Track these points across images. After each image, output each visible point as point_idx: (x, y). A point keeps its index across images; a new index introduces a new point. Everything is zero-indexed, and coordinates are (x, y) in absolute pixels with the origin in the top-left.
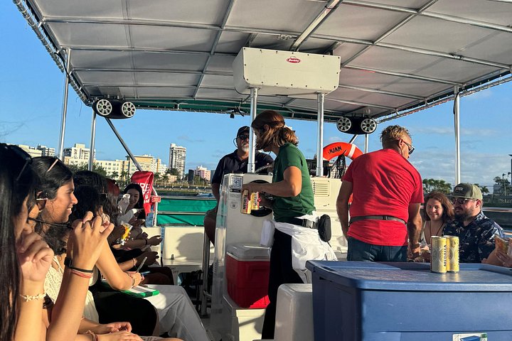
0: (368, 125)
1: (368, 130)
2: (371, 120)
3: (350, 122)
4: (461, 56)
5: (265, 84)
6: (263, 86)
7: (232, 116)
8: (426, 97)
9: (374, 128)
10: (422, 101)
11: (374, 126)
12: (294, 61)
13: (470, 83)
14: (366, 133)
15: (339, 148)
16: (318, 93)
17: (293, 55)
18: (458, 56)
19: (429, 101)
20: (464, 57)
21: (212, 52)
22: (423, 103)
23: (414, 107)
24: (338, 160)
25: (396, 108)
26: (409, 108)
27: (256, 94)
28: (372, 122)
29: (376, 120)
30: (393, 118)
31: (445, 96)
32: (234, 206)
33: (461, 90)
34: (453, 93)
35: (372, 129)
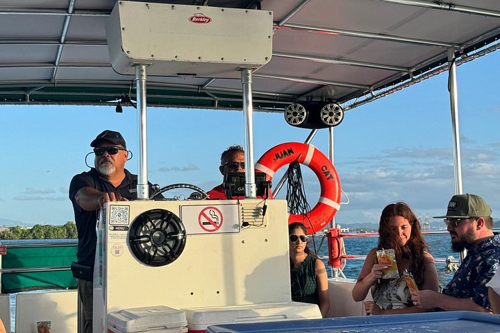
0: (331, 114)
1: (331, 122)
2: (335, 105)
3: (304, 110)
4: (450, 5)
5: (157, 58)
6: (154, 61)
7: (119, 110)
8: (411, 68)
9: (340, 118)
10: (406, 74)
11: (339, 114)
12: (200, 20)
13: (471, 44)
14: (330, 127)
15: (290, 151)
16: (242, 69)
17: (198, 11)
18: (447, 4)
19: (415, 73)
20: (455, 5)
21: (71, 10)
22: (407, 77)
23: (396, 82)
24: (290, 170)
25: (370, 86)
26: (388, 85)
27: (144, 74)
28: (337, 109)
29: (342, 105)
30: (367, 100)
31: (436, 64)
32: (117, 252)
33: (457, 55)
34: (445, 60)
35: (337, 120)
